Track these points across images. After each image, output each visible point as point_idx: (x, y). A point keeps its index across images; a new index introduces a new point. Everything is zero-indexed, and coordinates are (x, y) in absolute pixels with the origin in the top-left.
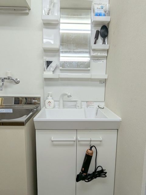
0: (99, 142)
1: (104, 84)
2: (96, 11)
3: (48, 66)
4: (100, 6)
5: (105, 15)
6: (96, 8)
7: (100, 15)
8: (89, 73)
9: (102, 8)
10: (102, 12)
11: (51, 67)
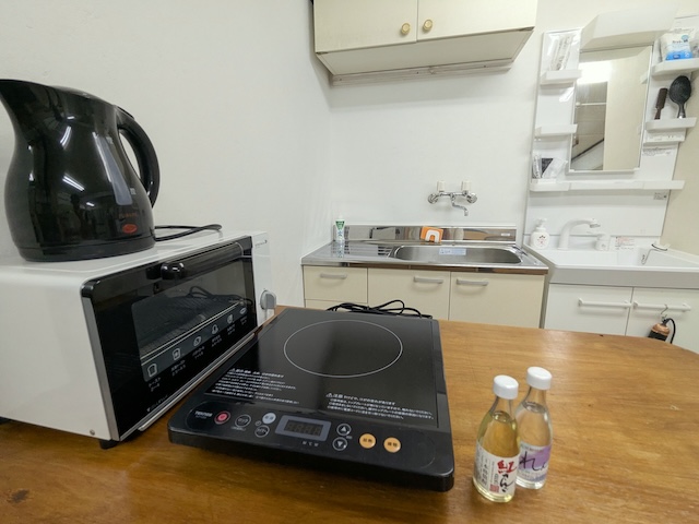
0: (679, 314)
1: (665, 201)
2: (671, 49)
3: (544, 169)
4: (678, 37)
5: (692, 56)
6: (669, 43)
7: (679, 56)
8: (630, 178)
9: (686, 41)
10: (686, 48)
11: (552, 169)
